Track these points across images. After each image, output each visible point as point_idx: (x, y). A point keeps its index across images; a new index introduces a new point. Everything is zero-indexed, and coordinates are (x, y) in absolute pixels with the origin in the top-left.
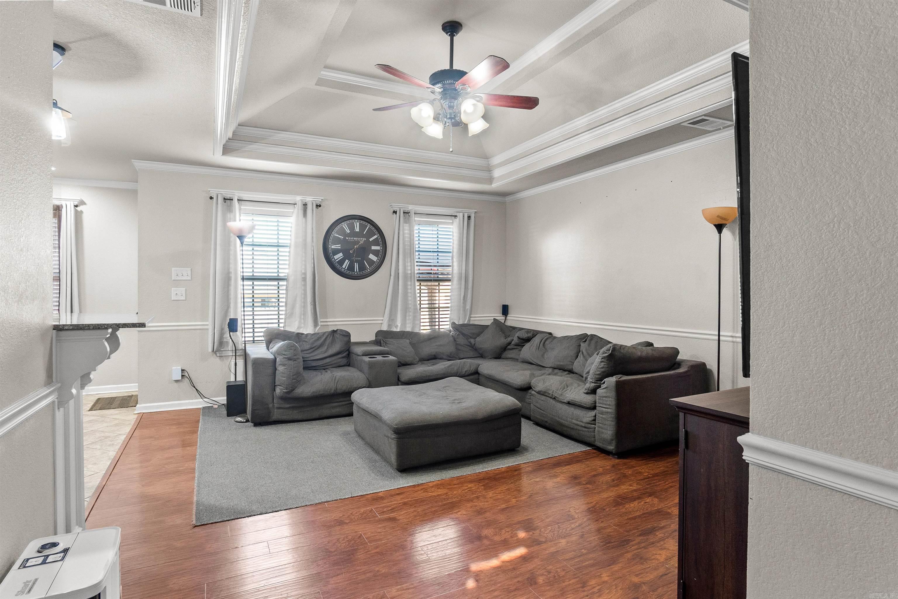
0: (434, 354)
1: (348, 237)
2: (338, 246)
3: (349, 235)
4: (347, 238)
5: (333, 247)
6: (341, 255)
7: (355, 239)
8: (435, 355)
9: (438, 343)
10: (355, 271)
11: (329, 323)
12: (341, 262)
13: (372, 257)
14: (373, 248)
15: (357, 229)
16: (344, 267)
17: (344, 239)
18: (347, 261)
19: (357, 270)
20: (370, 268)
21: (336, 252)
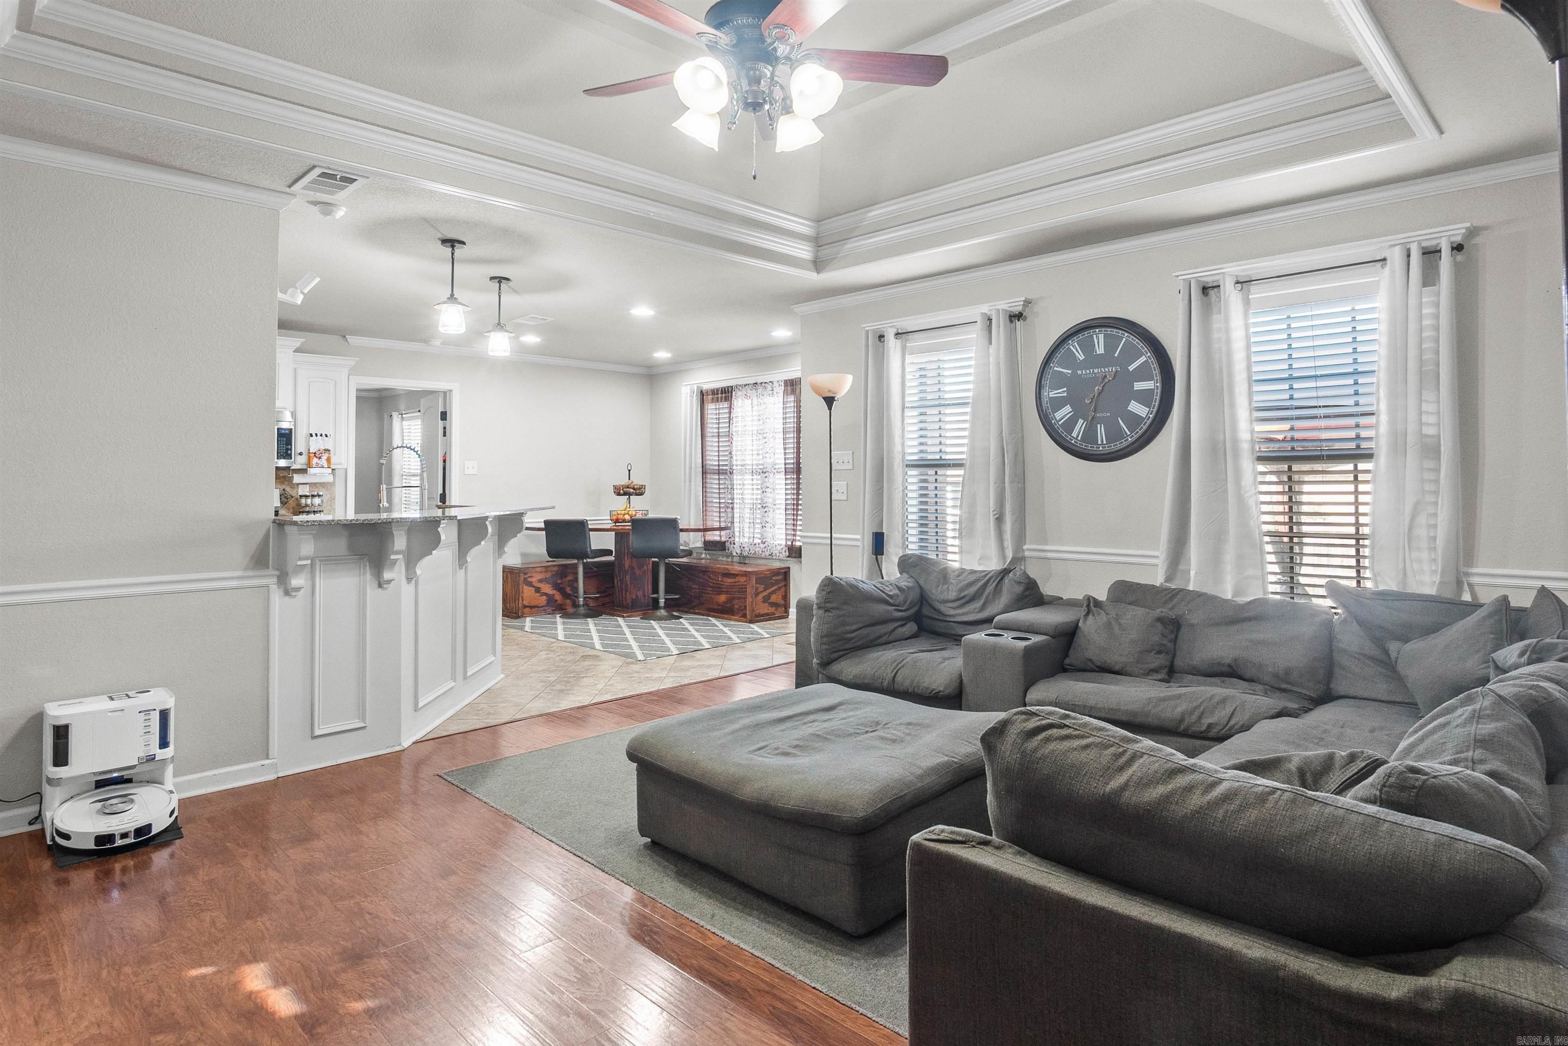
0: (1228, 661)
1: (1082, 370)
2: (1061, 392)
3: (1084, 365)
4: (1079, 372)
5: (1052, 395)
6: (1068, 409)
7: (1096, 371)
8: (1230, 666)
9: (1254, 636)
10: (1099, 442)
11: (1049, 555)
12: (1070, 424)
13: (1136, 408)
14: (1139, 386)
15: (1100, 350)
16: (1074, 434)
17: (1074, 373)
18: (1081, 421)
19: (1102, 441)
20: (1131, 432)
21: (1059, 404)
